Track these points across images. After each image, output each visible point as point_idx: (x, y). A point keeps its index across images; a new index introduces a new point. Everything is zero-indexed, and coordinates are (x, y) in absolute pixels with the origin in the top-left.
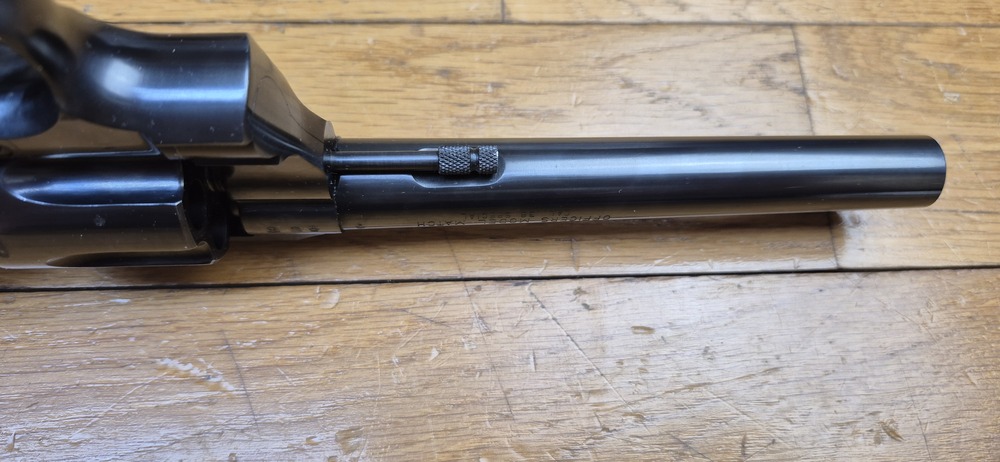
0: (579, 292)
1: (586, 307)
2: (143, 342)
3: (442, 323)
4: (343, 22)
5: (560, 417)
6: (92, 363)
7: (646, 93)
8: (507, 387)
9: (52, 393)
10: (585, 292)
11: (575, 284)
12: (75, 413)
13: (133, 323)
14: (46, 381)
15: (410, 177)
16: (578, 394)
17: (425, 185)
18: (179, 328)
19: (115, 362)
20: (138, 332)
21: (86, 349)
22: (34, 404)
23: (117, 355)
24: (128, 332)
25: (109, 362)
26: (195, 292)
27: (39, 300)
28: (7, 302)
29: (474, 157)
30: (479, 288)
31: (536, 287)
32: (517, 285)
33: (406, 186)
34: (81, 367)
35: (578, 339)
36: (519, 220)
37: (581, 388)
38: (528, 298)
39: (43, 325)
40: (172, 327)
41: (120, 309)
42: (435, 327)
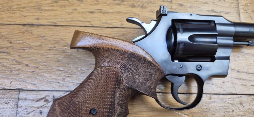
30: (241, 96)
32: (249, 96)
38: (252, 99)
42: (232, 105)
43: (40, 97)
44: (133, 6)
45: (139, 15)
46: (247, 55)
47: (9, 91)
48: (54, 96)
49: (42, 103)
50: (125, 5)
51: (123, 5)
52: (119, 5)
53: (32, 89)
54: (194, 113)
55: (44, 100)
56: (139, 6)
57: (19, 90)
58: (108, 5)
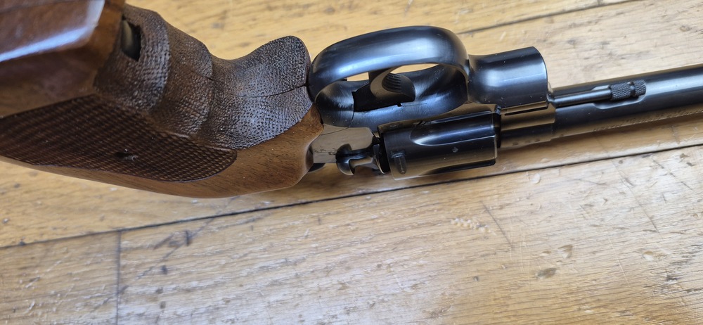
0: (683, 156)
1: (690, 164)
2: (441, 212)
3: (603, 184)
4: (505, 24)
5: (686, 228)
6: (419, 225)
7: (700, 32)
8: (651, 215)
9: (402, 242)
10: (687, 156)
11: (679, 152)
12: (417, 251)
13: (434, 203)
14: (399, 236)
15: (592, 105)
16: (695, 215)
17: (603, 107)
18: (458, 203)
19: (430, 223)
20: (438, 207)
21: (414, 218)
22: (395, 247)
23: (430, 220)
24: (432, 207)
25: (426, 223)
26: (461, 183)
27: (383, 197)
28: (368, 200)
29: (632, 88)
30: (621, 162)
31: (655, 157)
32: (644, 157)
33: (591, 109)
34: (413, 227)
35: (688, 184)
36: (654, 119)
37: (696, 211)
38: (653, 164)
39: (388, 209)
40: (454, 203)
41: (426, 196)
42: (600, 186)
43: (161, 238)
44: (331, 11)
45: (346, 28)
46: (623, 58)
47: (100, 236)
48: (187, 232)
49: (165, 250)
50: (313, 13)
51: (309, 13)
52: (300, 15)
53: (143, 225)
54: (501, 220)
55: (168, 242)
56: (342, 7)
57: (120, 232)
58: (277, 21)
